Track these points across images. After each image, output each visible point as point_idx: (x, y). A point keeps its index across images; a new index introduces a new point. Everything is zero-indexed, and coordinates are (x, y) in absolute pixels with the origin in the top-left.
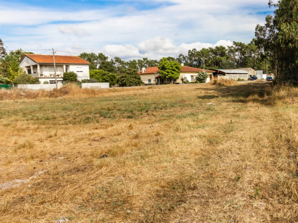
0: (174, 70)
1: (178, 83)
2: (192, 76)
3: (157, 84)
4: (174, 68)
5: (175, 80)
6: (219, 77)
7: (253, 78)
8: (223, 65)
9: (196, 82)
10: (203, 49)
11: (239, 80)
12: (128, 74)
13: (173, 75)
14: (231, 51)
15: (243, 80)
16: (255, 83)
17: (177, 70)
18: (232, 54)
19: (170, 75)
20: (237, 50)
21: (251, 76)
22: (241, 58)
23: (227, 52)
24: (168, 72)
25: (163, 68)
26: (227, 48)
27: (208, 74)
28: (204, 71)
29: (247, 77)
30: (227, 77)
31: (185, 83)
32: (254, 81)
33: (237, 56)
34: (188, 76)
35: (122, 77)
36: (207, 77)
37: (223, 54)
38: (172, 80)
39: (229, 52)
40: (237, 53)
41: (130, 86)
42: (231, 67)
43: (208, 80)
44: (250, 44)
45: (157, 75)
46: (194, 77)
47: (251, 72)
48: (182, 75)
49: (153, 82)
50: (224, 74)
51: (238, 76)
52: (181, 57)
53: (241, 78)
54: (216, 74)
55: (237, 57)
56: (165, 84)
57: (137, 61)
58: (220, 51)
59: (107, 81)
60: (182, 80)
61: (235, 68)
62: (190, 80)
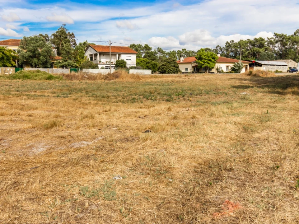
0: (210, 60)
1: (213, 73)
2: (227, 67)
3: (193, 72)
4: (210, 58)
5: (210, 69)
6: (255, 68)
7: (293, 70)
8: (261, 56)
9: (231, 72)
10: (241, 41)
11: (277, 71)
12: (168, 62)
13: (209, 65)
14: (271, 43)
15: (281, 72)
16: (295, 76)
17: (213, 60)
18: (271, 46)
19: (206, 65)
20: (277, 42)
21: (290, 68)
22: (281, 50)
23: (266, 43)
24: (204, 62)
25: (200, 58)
26: (266, 39)
27: (244, 65)
28: (240, 62)
29: (287, 68)
30: (263, 68)
31: (220, 72)
32: (294, 73)
33: (277, 47)
34: (223, 67)
35: (163, 65)
36: (242, 68)
37: (261, 46)
38: (207, 69)
39: (268, 43)
40: (277, 45)
41: (169, 73)
42: (270, 58)
43: (243, 71)
44: (292, 36)
45: (194, 65)
46: (230, 67)
47: (291, 64)
48: (218, 65)
49: (189, 70)
50: (261, 65)
51: (276, 68)
52: (218, 48)
53: (279, 70)
54: (252, 65)
55: (276, 49)
56: (201, 73)
57: (176, 52)
58: (259, 43)
59: (149, 69)
60: (217, 69)
61: (273, 60)
62: (225, 70)
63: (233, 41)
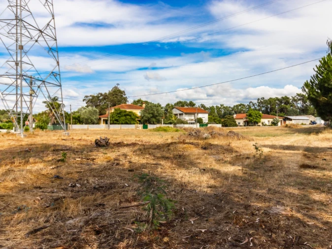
0: (258, 117)
1: (259, 126)
2: (269, 121)
3: (245, 126)
4: (258, 116)
5: (257, 123)
6: (288, 122)
7: (313, 123)
8: (288, 111)
9: (271, 125)
10: (270, 98)
11: (302, 124)
12: (229, 119)
13: (257, 120)
14: (294, 100)
15: (305, 124)
16: (315, 127)
17: (259, 117)
18: (295, 103)
19: (255, 120)
20: (299, 100)
21: (311, 121)
22: (302, 106)
23: (291, 101)
24: (253, 118)
25: (250, 115)
26: (291, 98)
27: (280, 119)
28: (277, 117)
29: (309, 122)
30: (293, 122)
31: (265, 125)
32: (314, 125)
33: (300, 104)
34: (266, 121)
35: (225, 121)
36: (279, 122)
37: (287, 103)
38: (255, 123)
40: (299, 102)
41: (230, 126)
42: (296, 114)
43: (279, 124)
45: (245, 120)
46: (270, 122)
47: (312, 118)
48: (263, 120)
49: (241, 124)
50: (291, 120)
51: (301, 122)
52: (251, 104)
53: (304, 123)
54: (285, 119)
55: (299, 105)
56: (250, 126)
58: (286, 100)
60: (262, 123)
62: (267, 124)
63: (263, 98)
